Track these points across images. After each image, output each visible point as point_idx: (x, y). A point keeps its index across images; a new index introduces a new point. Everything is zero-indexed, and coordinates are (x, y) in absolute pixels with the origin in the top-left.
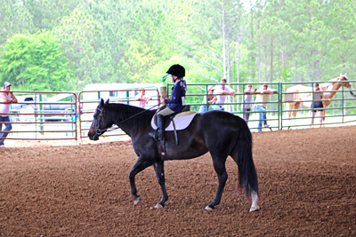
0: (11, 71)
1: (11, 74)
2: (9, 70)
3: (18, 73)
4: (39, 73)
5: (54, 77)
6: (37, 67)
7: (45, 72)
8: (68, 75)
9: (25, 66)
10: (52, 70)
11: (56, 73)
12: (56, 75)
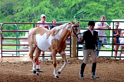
0: (75, 5)
1: (74, 9)
2: (73, 5)
3: (80, 8)
4: (97, 9)
5: (110, 13)
6: (95, 4)
7: (103, 8)
8: (121, 11)
9: (85, 3)
10: (108, 7)
11: (111, 9)
12: (111, 11)
